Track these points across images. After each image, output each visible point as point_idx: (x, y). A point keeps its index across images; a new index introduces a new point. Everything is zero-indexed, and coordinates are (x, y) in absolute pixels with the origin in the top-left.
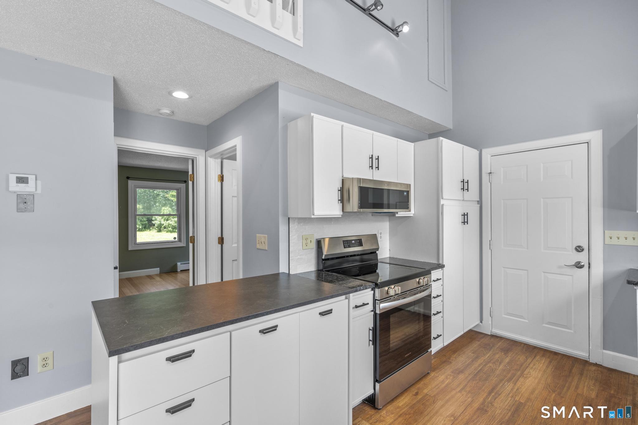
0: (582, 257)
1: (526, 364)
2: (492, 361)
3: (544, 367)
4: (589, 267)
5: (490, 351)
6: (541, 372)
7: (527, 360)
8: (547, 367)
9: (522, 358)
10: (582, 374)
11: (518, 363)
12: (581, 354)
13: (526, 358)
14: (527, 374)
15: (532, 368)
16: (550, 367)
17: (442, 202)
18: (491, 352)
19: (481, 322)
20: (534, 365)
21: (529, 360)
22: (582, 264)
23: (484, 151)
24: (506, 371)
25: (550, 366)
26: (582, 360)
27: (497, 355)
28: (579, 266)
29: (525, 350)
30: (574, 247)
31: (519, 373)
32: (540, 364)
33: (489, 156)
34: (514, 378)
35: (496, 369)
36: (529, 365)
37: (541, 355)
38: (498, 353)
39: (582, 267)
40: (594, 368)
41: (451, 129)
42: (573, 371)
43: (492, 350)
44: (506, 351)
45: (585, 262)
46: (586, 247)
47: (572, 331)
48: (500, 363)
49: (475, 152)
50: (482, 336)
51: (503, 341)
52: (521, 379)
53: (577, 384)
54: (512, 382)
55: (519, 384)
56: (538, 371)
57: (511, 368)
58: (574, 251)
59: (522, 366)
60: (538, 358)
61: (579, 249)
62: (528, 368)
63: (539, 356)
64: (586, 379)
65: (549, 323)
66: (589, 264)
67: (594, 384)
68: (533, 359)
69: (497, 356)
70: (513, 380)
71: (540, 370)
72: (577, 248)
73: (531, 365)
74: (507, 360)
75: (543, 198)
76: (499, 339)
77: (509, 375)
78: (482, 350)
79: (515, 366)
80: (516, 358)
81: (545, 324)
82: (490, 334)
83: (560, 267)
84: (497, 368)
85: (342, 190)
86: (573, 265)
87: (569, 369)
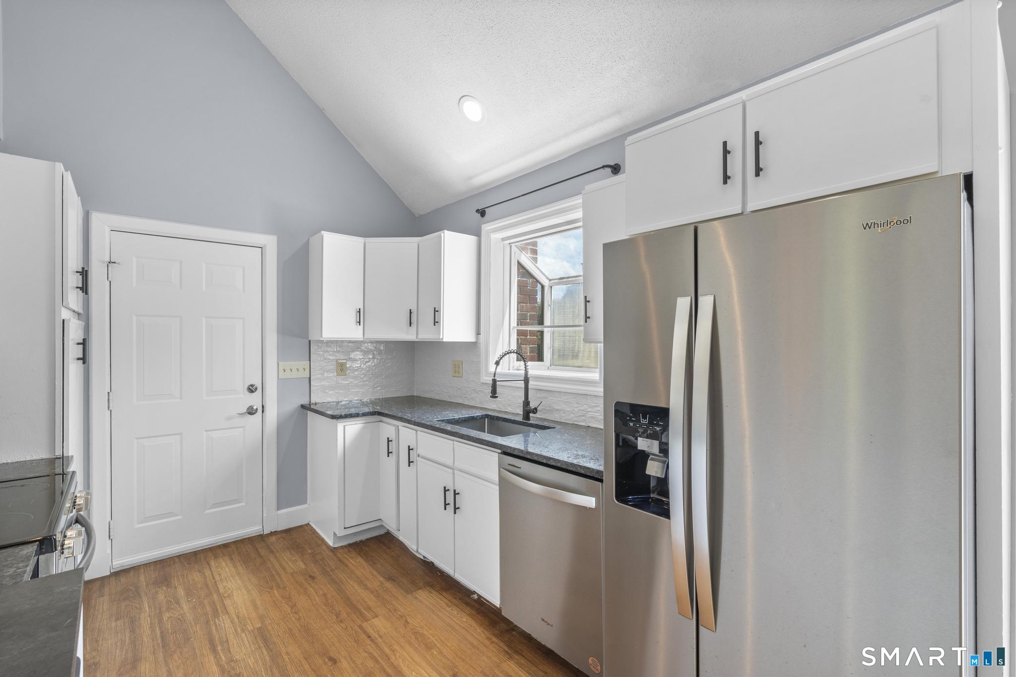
0: (254, 400)
1: (210, 579)
2: (164, 609)
3: (233, 569)
4: (263, 412)
5: (141, 597)
6: (237, 578)
7: (206, 576)
8: (235, 567)
9: (195, 577)
10: (272, 552)
11: (200, 586)
12: (255, 529)
13: (201, 574)
14: (226, 592)
15: (221, 580)
16: (238, 564)
17: (64, 314)
18: (145, 599)
20: (220, 575)
21: (207, 573)
22: (255, 408)
23: (96, 217)
24: (197, 607)
25: (236, 563)
26: (256, 536)
27: (160, 595)
28: (251, 412)
29: (188, 564)
30: (246, 387)
31: (215, 596)
32: (225, 569)
33: (107, 229)
34: (218, 607)
35: (181, 614)
36: (214, 578)
37: (213, 558)
38: (157, 592)
39: (255, 412)
40: (273, 539)
42: (262, 554)
43: (143, 595)
44: (164, 581)
45: (257, 405)
46: (259, 385)
47: (242, 504)
48: (178, 603)
50: (98, 584)
51: (142, 570)
52: (227, 602)
53: (280, 565)
54: (221, 614)
55: (231, 610)
56: (231, 578)
57: (199, 598)
58: (246, 392)
59: (207, 586)
60: (212, 563)
61: (251, 389)
62: (217, 583)
63: (212, 561)
64: (281, 554)
65: (215, 506)
66: (263, 407)
67: (291, 554)
68: (210, 569)
69: (161, 597)
70: (219, 610)
71: (233, 577)
72: (251, 388)
73: (217, 578)
74: (181, 592)
75: (206, 318)
76: (132, 573)
77: (208, 609)
78: (126, 606)
79: (200, 593)
80: (189, 582)
81: (208, 509)
82: (109, 574)
83: (229, 418)
84: (182, 612)
86: (246, 413)
87: (256, 554)
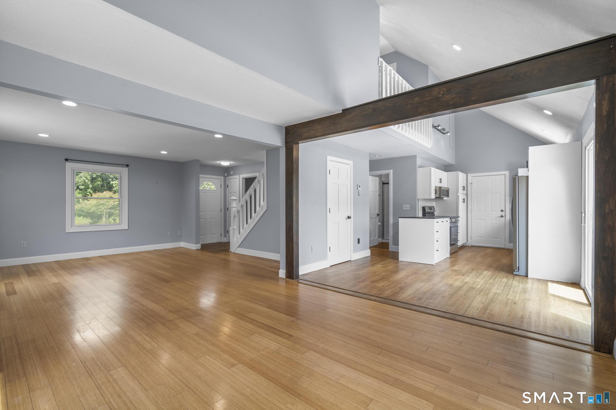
0: (503, 214)
4: (505, 217)
12: (503, 246)
17: (459, 194)
19: (467, 242)
23: (469, 175)
28: (502, 216)
30: (500, 210)
33: (470, 177)
39: (503, 217)
41: (454, 165)
45: (504, 215)
46: (504, 210)
47: (500, 239)
49: (465, 175)
61: (502, 211)
65: (493, 238)
75: (491, 193)
81: (491, 238)
82: (471, 246)
83: (496, 217)
85: (435, 190)
86: (500, 217)
